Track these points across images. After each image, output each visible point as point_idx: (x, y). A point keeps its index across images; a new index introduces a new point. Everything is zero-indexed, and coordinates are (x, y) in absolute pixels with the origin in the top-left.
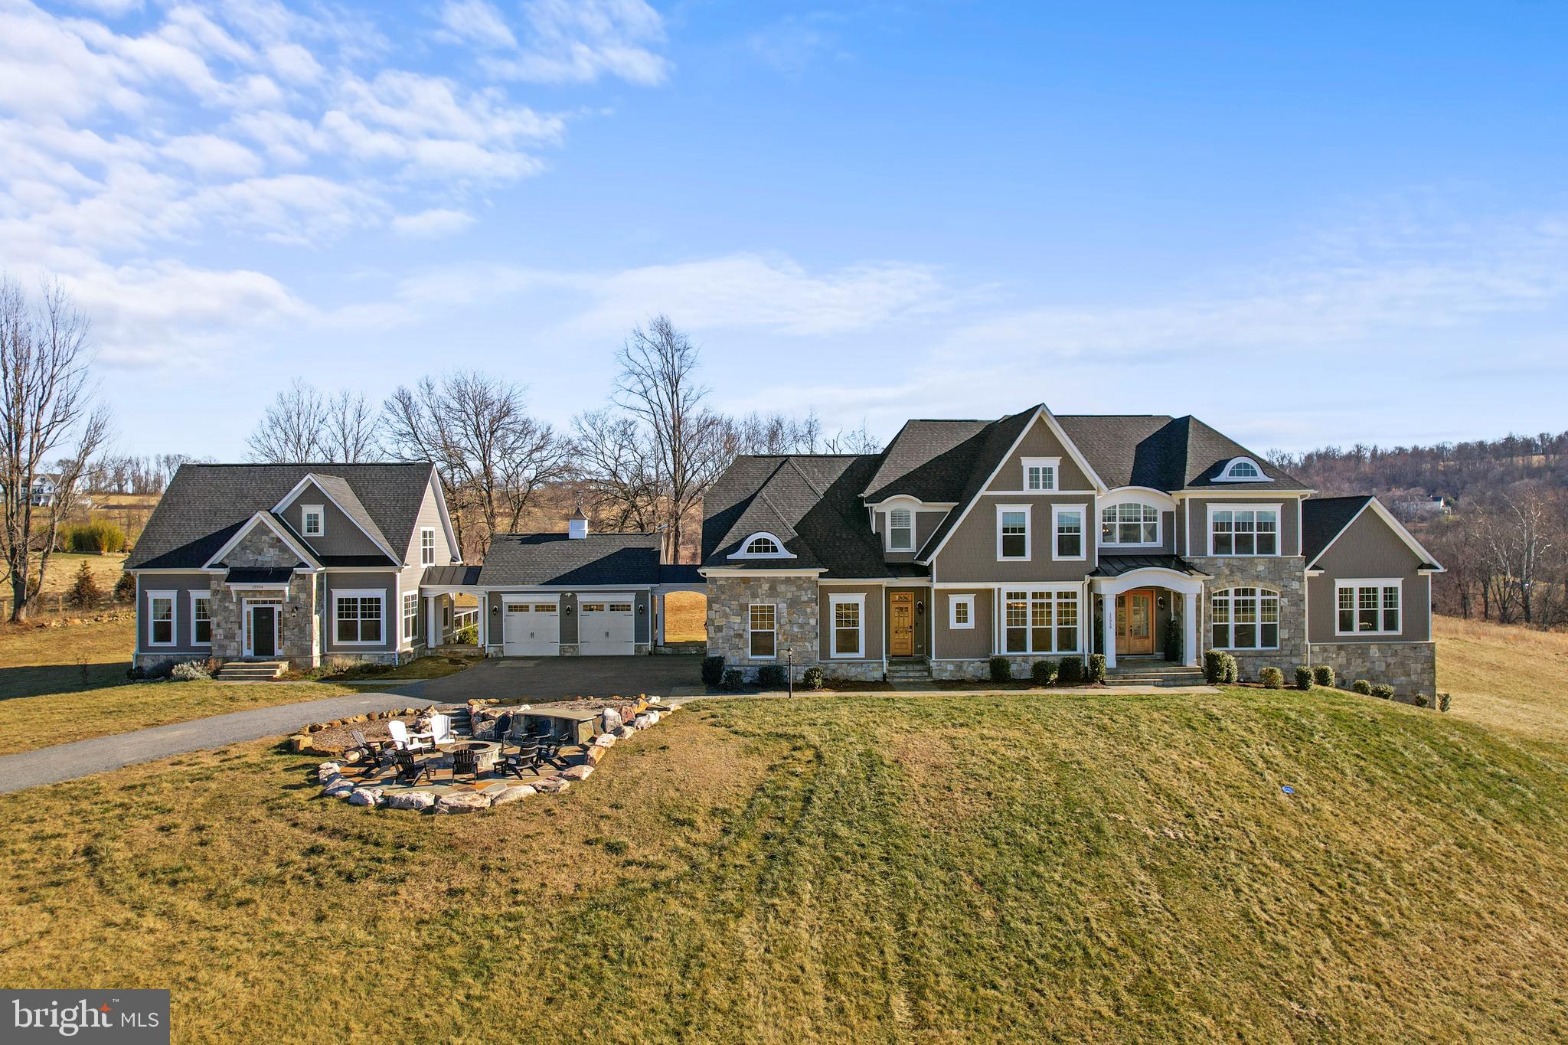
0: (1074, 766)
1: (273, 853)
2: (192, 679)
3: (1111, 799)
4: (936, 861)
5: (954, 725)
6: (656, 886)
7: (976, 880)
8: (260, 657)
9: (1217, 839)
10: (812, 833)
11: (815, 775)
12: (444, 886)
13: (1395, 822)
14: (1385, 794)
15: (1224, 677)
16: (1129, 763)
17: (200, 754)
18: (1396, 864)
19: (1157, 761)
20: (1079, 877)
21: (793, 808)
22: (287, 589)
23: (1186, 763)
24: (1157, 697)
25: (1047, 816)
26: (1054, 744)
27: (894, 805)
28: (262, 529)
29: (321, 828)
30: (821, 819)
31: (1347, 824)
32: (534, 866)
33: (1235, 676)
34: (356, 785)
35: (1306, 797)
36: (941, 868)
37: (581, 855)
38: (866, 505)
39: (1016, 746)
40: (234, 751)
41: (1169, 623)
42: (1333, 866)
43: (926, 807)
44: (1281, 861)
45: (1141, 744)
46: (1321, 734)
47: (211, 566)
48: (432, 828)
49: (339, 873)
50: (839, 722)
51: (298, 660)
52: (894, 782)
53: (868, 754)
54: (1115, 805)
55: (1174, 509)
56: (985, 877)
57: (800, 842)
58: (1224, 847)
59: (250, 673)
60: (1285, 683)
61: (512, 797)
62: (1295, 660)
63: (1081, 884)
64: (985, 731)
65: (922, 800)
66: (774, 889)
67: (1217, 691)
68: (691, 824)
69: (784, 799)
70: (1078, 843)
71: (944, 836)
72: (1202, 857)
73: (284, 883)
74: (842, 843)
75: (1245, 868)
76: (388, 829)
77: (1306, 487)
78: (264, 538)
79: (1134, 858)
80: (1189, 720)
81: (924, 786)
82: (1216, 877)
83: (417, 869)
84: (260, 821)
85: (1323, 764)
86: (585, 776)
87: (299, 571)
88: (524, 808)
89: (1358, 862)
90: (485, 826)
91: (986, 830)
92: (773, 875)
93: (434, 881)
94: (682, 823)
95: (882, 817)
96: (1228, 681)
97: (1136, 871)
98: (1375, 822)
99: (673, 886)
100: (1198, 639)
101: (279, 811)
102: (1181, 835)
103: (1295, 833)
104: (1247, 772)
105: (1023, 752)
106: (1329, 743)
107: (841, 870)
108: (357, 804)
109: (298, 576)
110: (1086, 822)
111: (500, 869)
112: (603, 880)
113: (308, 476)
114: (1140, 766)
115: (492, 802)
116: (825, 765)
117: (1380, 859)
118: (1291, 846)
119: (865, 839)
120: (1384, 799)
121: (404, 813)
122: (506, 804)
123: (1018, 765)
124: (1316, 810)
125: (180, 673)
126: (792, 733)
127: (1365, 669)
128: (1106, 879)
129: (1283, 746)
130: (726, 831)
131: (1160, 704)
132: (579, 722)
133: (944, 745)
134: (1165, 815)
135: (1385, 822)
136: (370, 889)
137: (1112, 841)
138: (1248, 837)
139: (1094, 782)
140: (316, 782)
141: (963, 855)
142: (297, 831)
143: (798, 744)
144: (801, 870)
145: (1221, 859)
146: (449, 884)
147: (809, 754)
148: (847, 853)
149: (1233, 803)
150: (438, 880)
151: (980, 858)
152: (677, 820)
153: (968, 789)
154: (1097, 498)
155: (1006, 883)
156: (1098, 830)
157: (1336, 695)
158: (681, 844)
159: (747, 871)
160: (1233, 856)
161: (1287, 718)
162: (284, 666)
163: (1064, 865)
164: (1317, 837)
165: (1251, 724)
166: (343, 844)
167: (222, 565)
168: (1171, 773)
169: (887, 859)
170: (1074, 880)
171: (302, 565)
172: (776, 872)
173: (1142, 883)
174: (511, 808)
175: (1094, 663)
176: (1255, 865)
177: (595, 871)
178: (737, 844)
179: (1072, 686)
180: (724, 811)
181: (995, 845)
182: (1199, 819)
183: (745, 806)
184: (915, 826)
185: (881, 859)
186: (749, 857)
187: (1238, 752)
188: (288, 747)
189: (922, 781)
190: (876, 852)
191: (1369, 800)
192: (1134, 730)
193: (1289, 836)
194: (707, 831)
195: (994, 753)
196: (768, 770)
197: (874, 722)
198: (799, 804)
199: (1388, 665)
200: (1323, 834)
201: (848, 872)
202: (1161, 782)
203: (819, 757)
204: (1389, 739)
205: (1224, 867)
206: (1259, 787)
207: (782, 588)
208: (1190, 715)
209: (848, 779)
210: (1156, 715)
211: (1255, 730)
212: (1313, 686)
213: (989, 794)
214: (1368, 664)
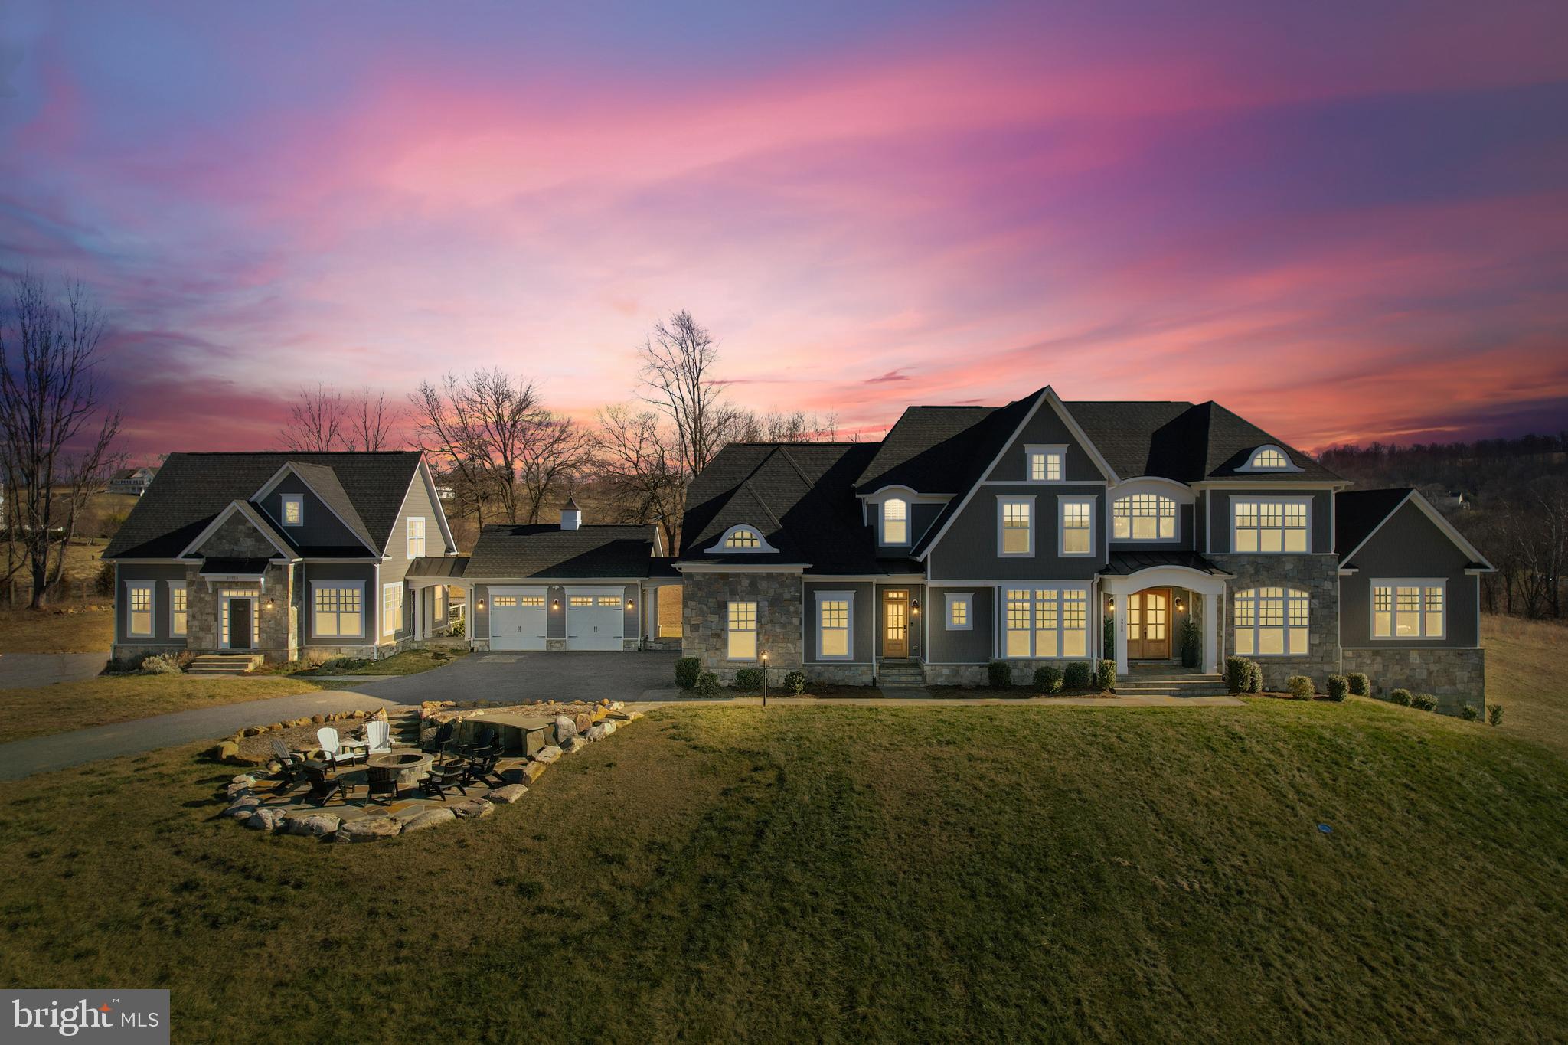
0: (1074, 796)
1: (141, 888)
2: (161, 672)
3: (1114, 839)
4: (901, 917)
5: (939, 743)
6: (565, 941)
7: (947, 942)
8: (235, 650)
9: (1240, 892)
10: (759, 876)
11: (773, 802)
12: (320, 936)
13: (1459, 873)
14: (1443, 836)
15: (1248, 686)
16: (1137, 792)
17: (117, 762)
18: (1465, 931)
19: (1170, 791)
20: (1071, 941)
21: (741, 843)
22: (262, 580)
23: (1204, 793)
24: (1172, 710)
25: (1037, 860)
26: (1052, 768)
27: (859, 841)
28: (238, 518)
29: (205, 858)
30: (772, 859)
31: (1400, 875)
32: (429, 912)
33: (1260, 685)
34: (262, 804)
35: (1347, 838)
36: (906, 925)
37: (487, 898)
38: (857, 496)
39: (1007, 770)
40: (155, 758)
41: (1188, 626)
42: (1385, 933)
43: (896, 845)
44: (1321, 925)
45: (1153, 768)
46: (1361, 758)
47: (187, 556)
48: (326, 860)
49: (206, 916)
50: (811, 737)
51: (273, 654)
52: (862, 813)
53: (837, 776)
54: (1119, 846)
55: (1193, 502)
56: (957, 939)
57: (743, 889)
58: (1249, 903)
59: (221, 667)
60: (1316, 693)
61: (426, 824)
62: (1327, 668)
63: (1073, 950)
64: (974, 751)
65: (892, 836)
66: (704, 949)
67: (1240, 704)
68: (620, 861)
69: (733, 832)
70: (1073, 896)
71: (914, 883)
72: (1222, 915)
73: (139, 928)
74: (792, 891)
75: (1275, 932)
76: (277, 859)
77: (1340, 479)
78: (241, 527)
79: (1140, 915)
80: (1209, 739)
81: (896, 818)
82: (1240, 945)
83: (295, 912)
84: (142, 847)
85: (1365, 796)
86: (513, 799)
87: (276, 561)
88: (436, 836)
89: (1417, 928)
90: (386, 859)
91: (965, 877)
92: (704, 930)
93: (311, 928)
94: (609, 859)
95: (842, 857)
96: (1252, 690)
97: (1142, 934)
98: (1434, 873)
99: (585, 942)
100: (1219, 644)
101: (167, 835)
102: (1197, 886)
103: (1336, 885)
104: (1275, 805)
105: (1015, 778)
106: (1371, 769)
107: (787, 925)
108: (254, 828)
109: (274, 567)
110: (1083, 867)
111: (389, 915)
112: (506, 931)
113: (287, 464)
114: (1150, 796)
115: (402, 830)
116: (787, 790)
117: (1444, 924)
118: (1332, 904)
119: (819, 885)
120: (1442, 842)
121: (301, 839)
122: (416, 832)
123: (1008, 793)
124: (1361, 855)
125: (150, 666)
126: (756, 749)
127: (1404, 677)
128: (1104, 944)
129: (1318, 773)
130: (660, 872)
131: (1176, 719)
132: (528, 732)
133: (926, 768)
134: (1179, 860)
135: (1445, 873)
136: (235, 937)
137: (1114, 893)
138: (1278, 890)
139: (1096, 816)
140: (223, 798)
141: (933, 909)
142: (177, 860)
143: (760, 764)
144: (738, 924)
145: (1246, 920)
146: (328, 932)
147: (771, 776)
148: (796, 904)
149: (1259, 844)
150: (316, 927)
151: (954, 914)
152: (605, 857)
153: (948, 823)
154: (1108, 489)
155: (981, 948)
156: (1098, 878)
157: (1375, 708)
158: (606, 887)
159: (675, 925)
160: (1260, 916)
161: (1321, 738)
162: (259, 659)
163: (1054, 925)
164: (1364, 891)
165: (1280, 744)
166: (222, 878)
167: (197, 555)
168: (1186, 806)
169: (842, 913)
170: (1065, 946)
171: (279, 555)
172: (708, 927)
173: (1148, 951)
174: (420, 837)
175: (1103, 670)
176: (1288, 930)
177: (499, 920)
178: (670, 887)
179: (1078, 695)
180: (663, 846)
181: (973, 897)
182: (1218, 865)
183: (687, 839)
184: (881, 870)
185: (836, 912)
186: (681, 905)
187: (1265, 779)
188: (213, 755)
189: (895, 812)
190: (831, 903)
191: (1424, 843)
192: (1145, 751)
193: (1329, 890)
194: (638, 870)
195: (982, 778)
196: (721, 794)
197: (851, 737)
198: (749, 839)
199: (1430, 673)
200: (1370, 888)
201: (795, 929)
202: (1175, 816)
203: (781, 779)
204: (1441, 764)
205: (1250, 931)
206: (1290, 824)
207: (763, 584)
208: (1209, 734)
209: (811, 807)
210: (1170, 733)
211: (1285, 752)
212: (1348, 696)
213: (971, 830)
214: (1407, 671)
